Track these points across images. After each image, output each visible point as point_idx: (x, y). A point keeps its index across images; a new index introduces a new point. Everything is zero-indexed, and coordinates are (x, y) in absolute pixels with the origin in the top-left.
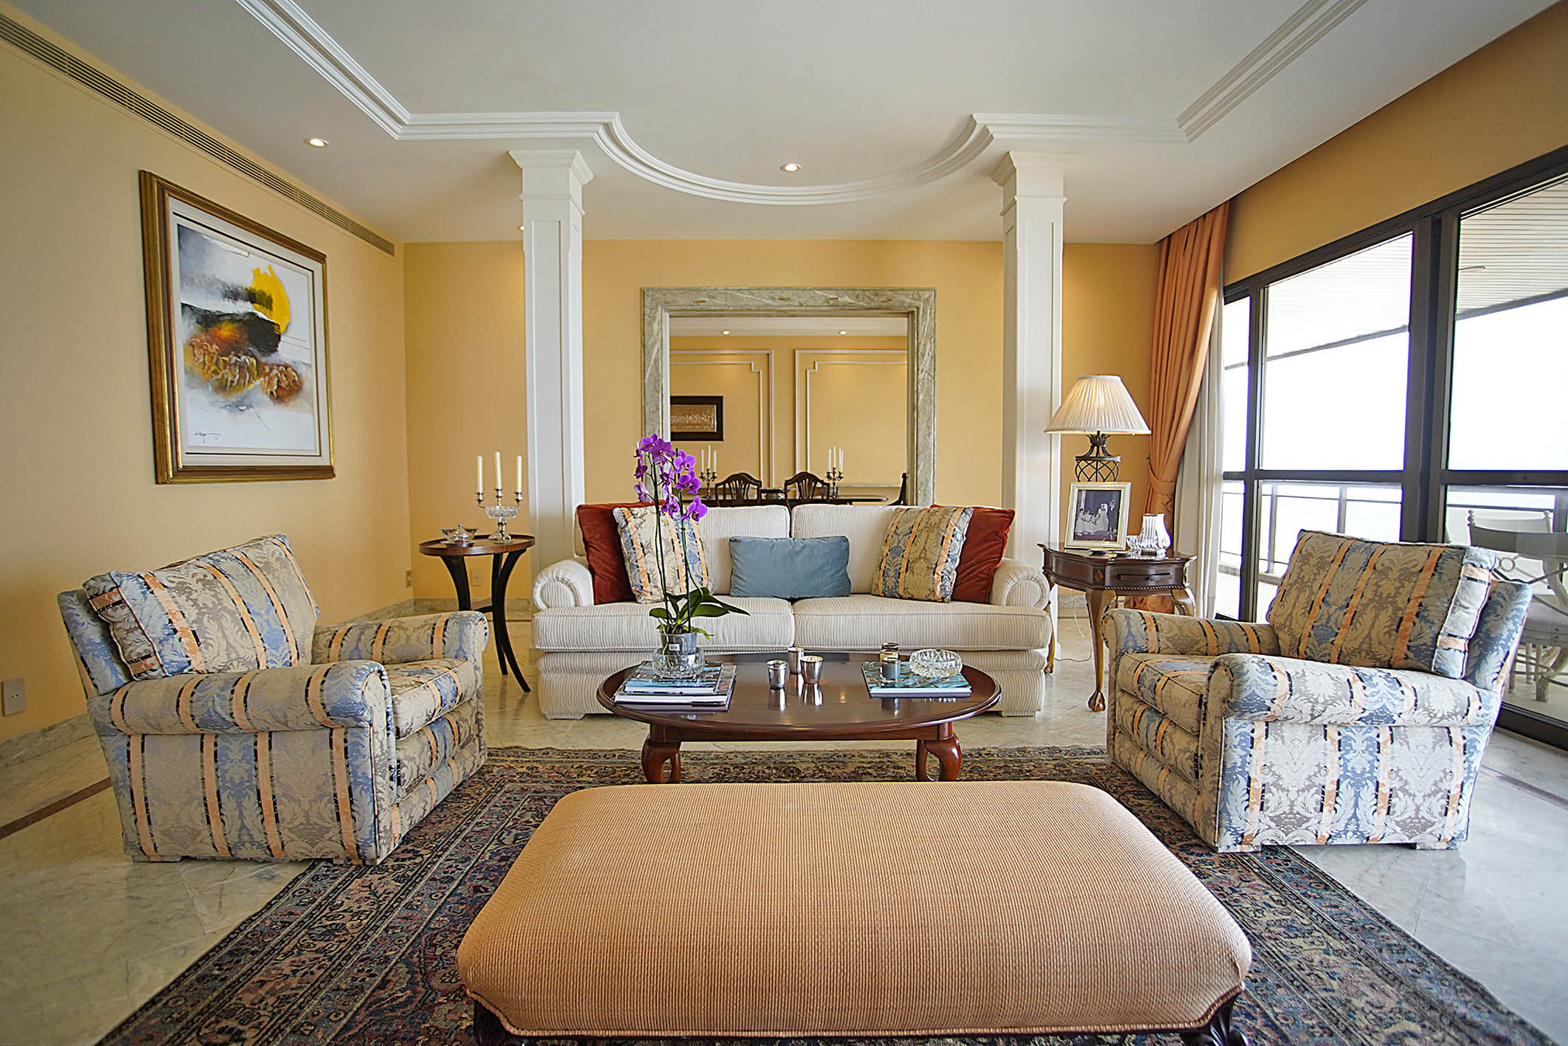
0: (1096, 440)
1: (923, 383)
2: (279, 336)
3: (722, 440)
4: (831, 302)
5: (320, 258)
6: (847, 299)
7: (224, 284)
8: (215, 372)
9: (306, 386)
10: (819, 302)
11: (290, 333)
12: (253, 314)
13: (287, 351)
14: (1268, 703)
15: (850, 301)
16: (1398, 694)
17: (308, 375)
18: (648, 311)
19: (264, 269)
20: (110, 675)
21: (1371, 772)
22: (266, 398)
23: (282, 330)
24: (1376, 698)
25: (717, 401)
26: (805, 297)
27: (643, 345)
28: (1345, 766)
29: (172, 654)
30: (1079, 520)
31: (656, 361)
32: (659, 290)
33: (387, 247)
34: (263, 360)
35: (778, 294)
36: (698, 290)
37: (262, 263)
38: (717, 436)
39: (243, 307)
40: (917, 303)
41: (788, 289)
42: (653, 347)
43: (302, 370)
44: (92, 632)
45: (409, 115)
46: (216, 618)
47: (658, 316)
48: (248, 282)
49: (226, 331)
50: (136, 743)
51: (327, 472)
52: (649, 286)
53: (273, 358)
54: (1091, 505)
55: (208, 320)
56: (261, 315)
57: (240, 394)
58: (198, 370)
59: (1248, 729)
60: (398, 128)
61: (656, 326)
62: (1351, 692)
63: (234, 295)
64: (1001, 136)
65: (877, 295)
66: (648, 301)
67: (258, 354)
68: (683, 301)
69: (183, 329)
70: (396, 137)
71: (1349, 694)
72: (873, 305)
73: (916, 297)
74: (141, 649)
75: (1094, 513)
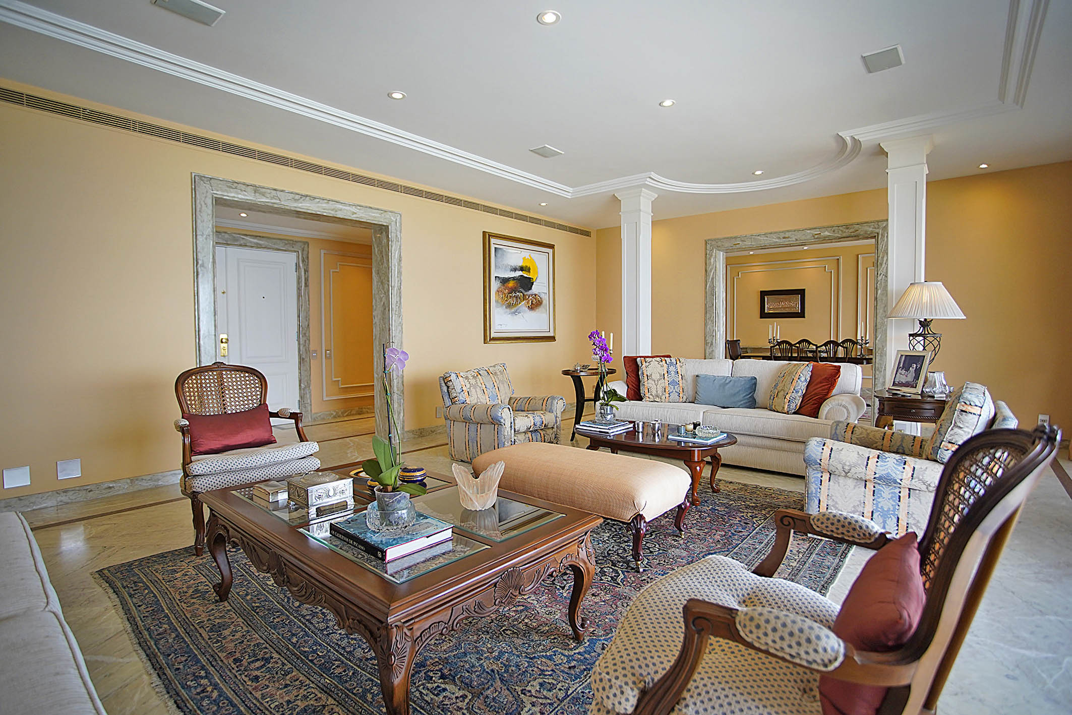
0: (925, 324)
1: (881, 283)
2: (533, 283)
3: (804, 317)
4: (816, 236)
5: (552, 247)
6: (827, 233)
7: (511, 266)
8: (507, 301)
9: (544, 302)
10: (808, 237)
11: (537, 281)
12: (522, 276)
13: (535, 289)
14: (819, 461)
15: (829, 234)
16: (901, 468)
17: (545, 298)
18: (708, 252)
19: (527, 257)
20: (448, 403)
21: (894, 511)
22: (527, 309)
23: (534, 280)
24: (884, 468)
25: (802, 292)
26: (799, 235)
27: (706, 271)
28: (877, 505)
29: (461, 397)
30: (898, 373)
31: (712, 279)
32: (715, 240)
33: (587, 234)
34: (526, 293)
35: (782, 235)
36: (736, 238)
37: (526, 254)
38: (801, 315)
39: (519, 273)
40: (877, 230)
41: (788, 231)
42: (711, 271)
43: (542, 296)
44: (445, 389)
45: (571, 189)
46: (475, 388)
47: (714, 254)
48: (520, 263)
49: (511, 284)
50: (452, 422)
51: (552, 339)
52: (710, 238)
53: (530, 292)
54: (906, 365)
55: (504, 281)
56: (525, 275)
57: (515, 309)
58: (500, 301)
59: (819, 475)
60: (570, 194)
61: (712, 260)
62: (867, 463)
63: (515, 270)
64: (864, 139)
65: (847, 229)
66: (708, 246)
67: (523, 291)
68: (727, 244)
69: (495, 285)
70: (569, 197)
71: (865, 463)
72: (844, 235)
73: (877, 226)
74: (455, 395)
75: (907, 370)
